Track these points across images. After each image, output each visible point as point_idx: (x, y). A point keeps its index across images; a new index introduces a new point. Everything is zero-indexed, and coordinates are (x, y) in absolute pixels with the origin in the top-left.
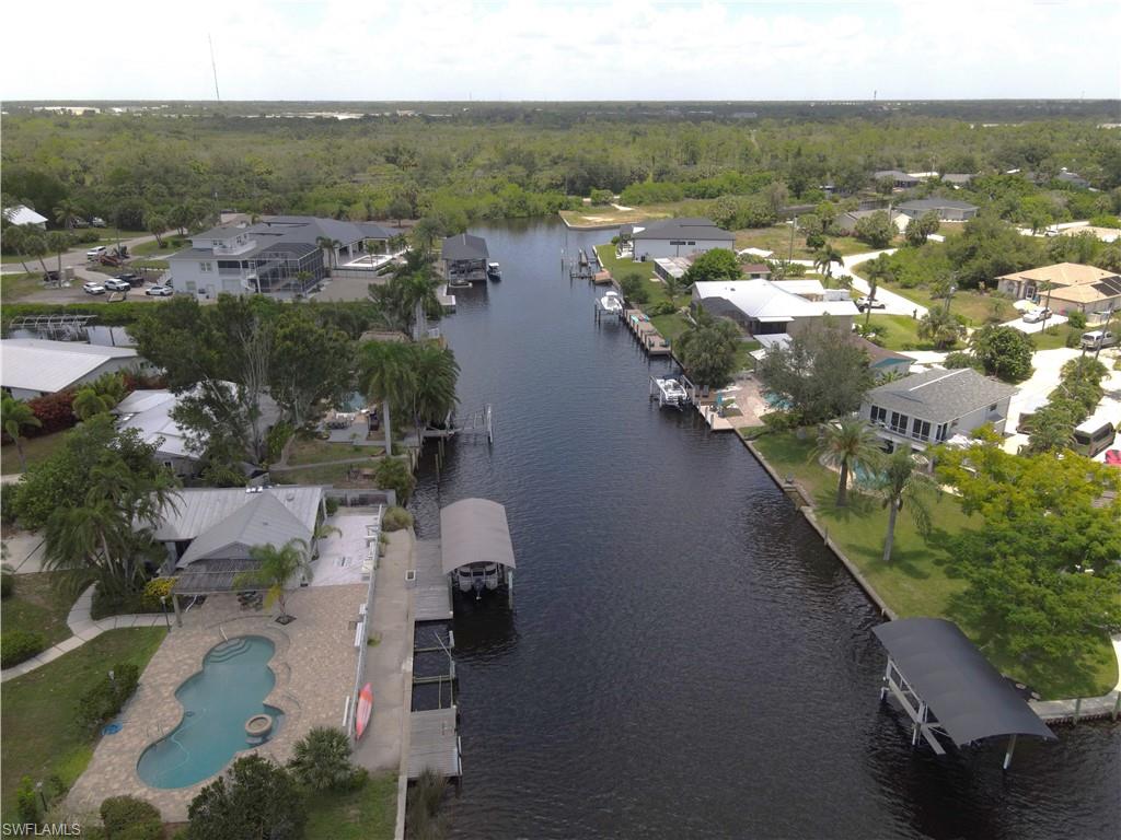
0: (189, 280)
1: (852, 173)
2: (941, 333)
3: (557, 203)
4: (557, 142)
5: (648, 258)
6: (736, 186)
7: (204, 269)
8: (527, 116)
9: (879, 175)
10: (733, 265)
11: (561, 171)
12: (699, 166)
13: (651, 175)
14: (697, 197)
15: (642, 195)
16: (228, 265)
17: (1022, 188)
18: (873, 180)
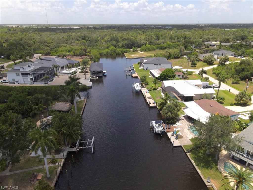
0: (13, 78)
1: (199, 42)
2: (244, 101)
3: (124, 51)
4: (125, 34)
5: (148, 69)
6: (169, 46)
7: (17, 75)
8: (118, 27)
9: (206, 43)
10: (173, 73)
11: (125, 42)
12: (160, 40)
13: (148, 43)
14: (160, 49)
15: (146, 48)
16: (24, 74)
17: (245, 48)
18: (204, 45)
